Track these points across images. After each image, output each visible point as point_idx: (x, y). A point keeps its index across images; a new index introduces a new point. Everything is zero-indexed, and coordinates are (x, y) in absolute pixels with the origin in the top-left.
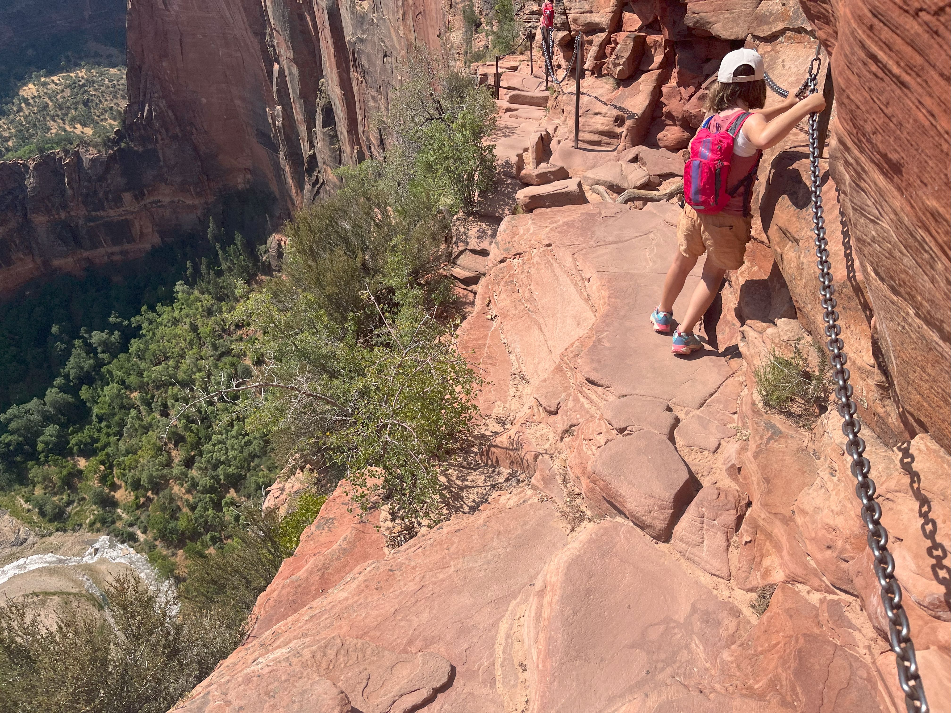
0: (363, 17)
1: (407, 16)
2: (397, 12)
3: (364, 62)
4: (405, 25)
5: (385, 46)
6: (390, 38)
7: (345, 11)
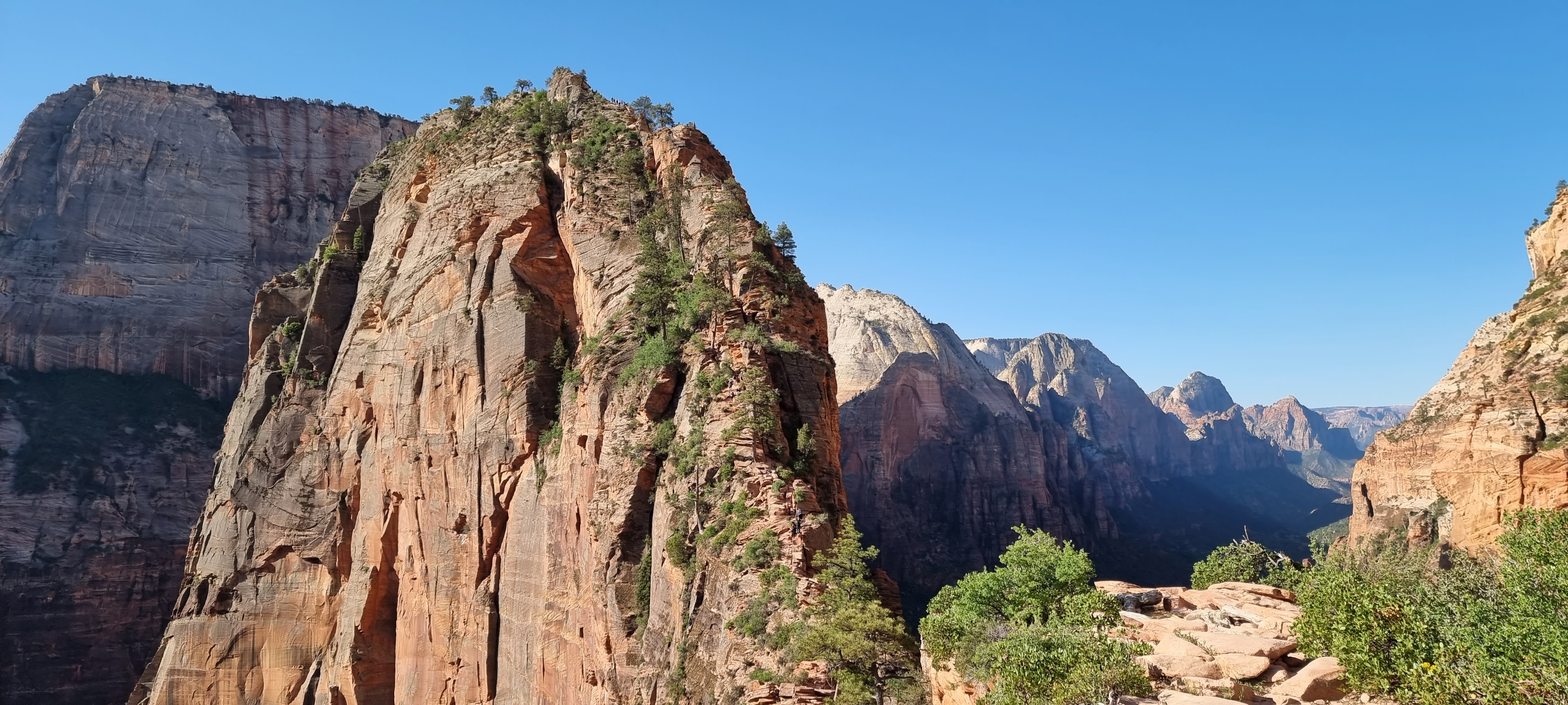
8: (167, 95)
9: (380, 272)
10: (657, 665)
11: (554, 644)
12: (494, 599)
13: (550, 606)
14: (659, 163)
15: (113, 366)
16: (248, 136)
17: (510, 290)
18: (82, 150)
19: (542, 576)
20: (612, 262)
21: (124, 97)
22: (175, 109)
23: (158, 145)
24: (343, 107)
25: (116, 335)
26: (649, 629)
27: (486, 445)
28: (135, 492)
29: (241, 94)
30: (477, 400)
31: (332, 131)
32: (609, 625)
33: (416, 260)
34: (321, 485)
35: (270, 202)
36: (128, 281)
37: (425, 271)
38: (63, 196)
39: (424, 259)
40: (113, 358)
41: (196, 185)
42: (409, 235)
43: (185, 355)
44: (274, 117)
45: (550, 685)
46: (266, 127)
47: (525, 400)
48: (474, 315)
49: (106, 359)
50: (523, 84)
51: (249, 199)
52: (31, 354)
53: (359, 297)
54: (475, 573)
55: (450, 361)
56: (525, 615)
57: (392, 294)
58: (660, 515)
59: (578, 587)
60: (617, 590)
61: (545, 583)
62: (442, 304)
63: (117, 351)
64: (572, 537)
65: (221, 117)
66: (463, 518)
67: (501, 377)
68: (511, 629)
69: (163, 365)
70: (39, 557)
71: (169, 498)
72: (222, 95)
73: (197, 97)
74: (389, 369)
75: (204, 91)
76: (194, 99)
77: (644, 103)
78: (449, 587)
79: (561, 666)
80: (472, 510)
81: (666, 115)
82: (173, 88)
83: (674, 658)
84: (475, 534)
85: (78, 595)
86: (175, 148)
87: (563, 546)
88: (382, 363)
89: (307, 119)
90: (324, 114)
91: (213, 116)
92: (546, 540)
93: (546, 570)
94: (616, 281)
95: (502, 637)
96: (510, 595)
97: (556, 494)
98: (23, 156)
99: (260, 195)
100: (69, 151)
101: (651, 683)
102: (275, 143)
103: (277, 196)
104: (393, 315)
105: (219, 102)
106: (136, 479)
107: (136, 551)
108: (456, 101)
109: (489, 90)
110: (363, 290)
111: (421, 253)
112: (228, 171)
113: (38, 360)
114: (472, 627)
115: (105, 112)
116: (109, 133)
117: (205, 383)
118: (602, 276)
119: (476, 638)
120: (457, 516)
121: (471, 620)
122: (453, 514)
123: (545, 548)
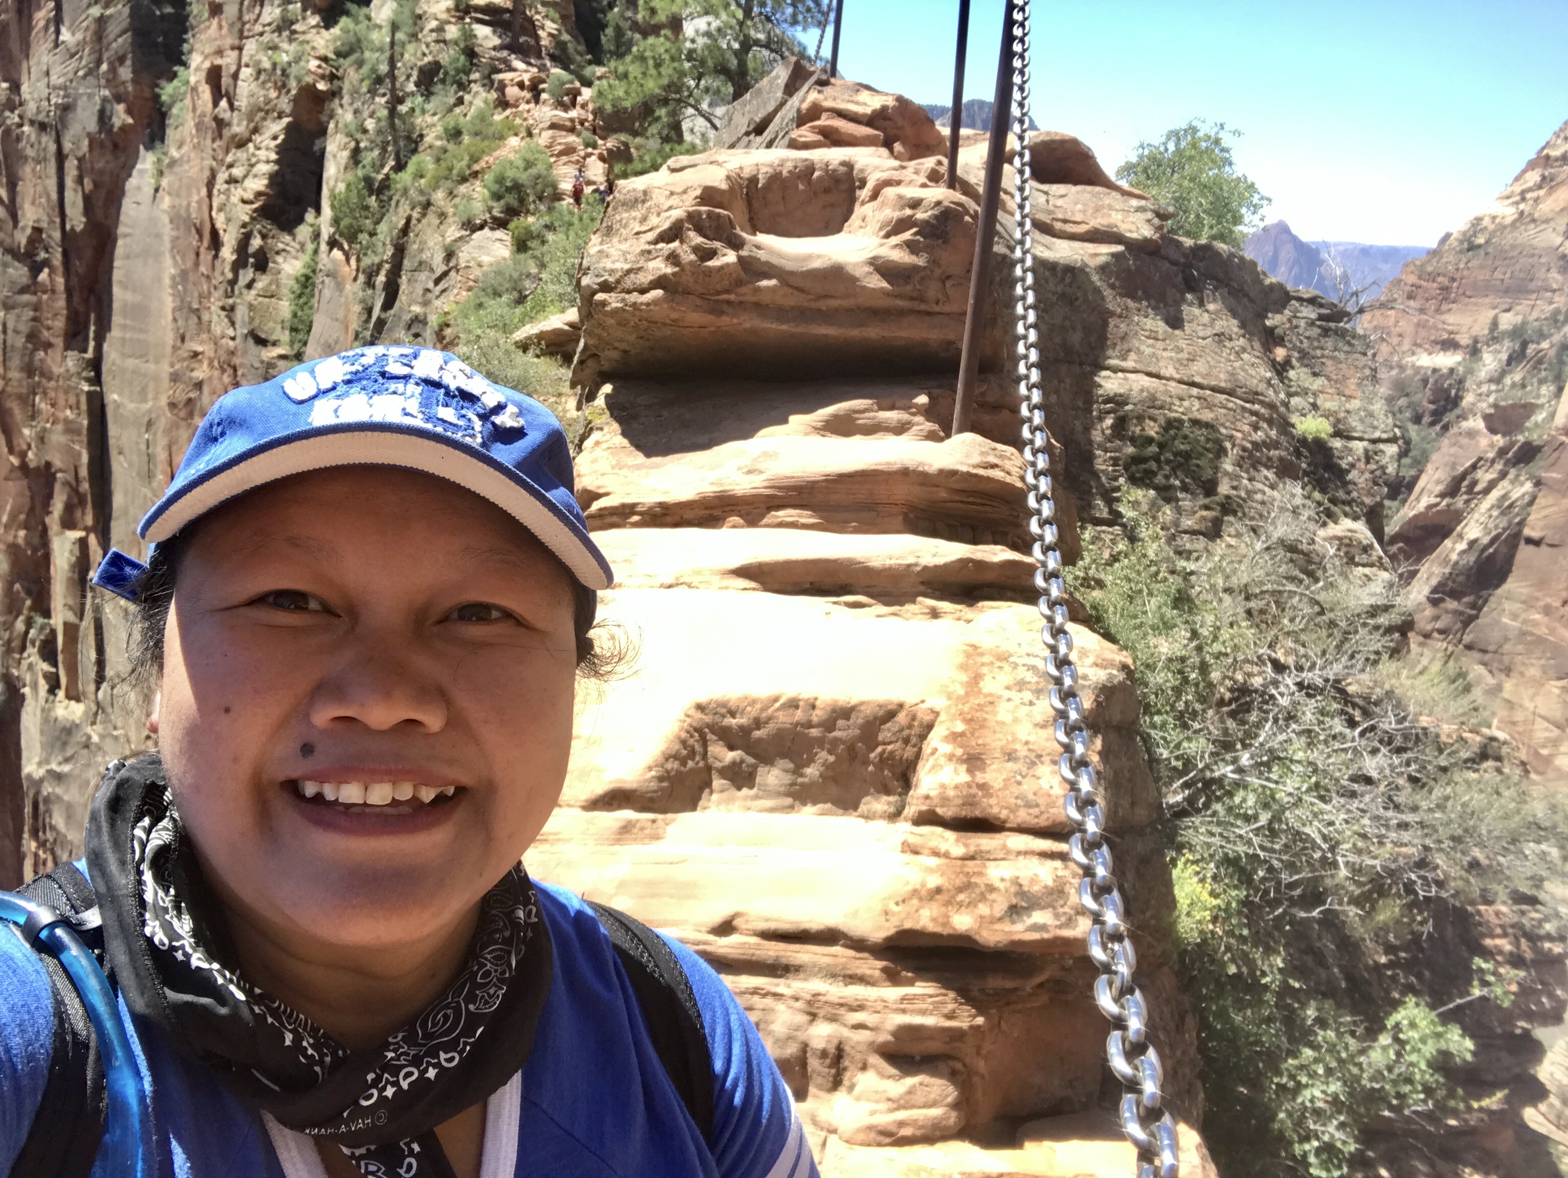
12: (94, 370)
13: (175, 378)
19: (163, 327)
27: (67, 109)
47: (125, 23)
54: (59, 324)
56: (143, 392)
61: (170, 338)
64: (206, 257)
66: (37, 230)
68: (122, 415)
78: (25, 348)
80: (51, 222)
84: (57, 259)
92: (169, 268)
93: (169, 316)
95: (113, 430)
96: (118, 361)
97: (180, 186)
114: (64, 414)
119: (70, 429)
120: (29, 231)
121: (61, 401)
122: (23, 229)
123: (167, 281)
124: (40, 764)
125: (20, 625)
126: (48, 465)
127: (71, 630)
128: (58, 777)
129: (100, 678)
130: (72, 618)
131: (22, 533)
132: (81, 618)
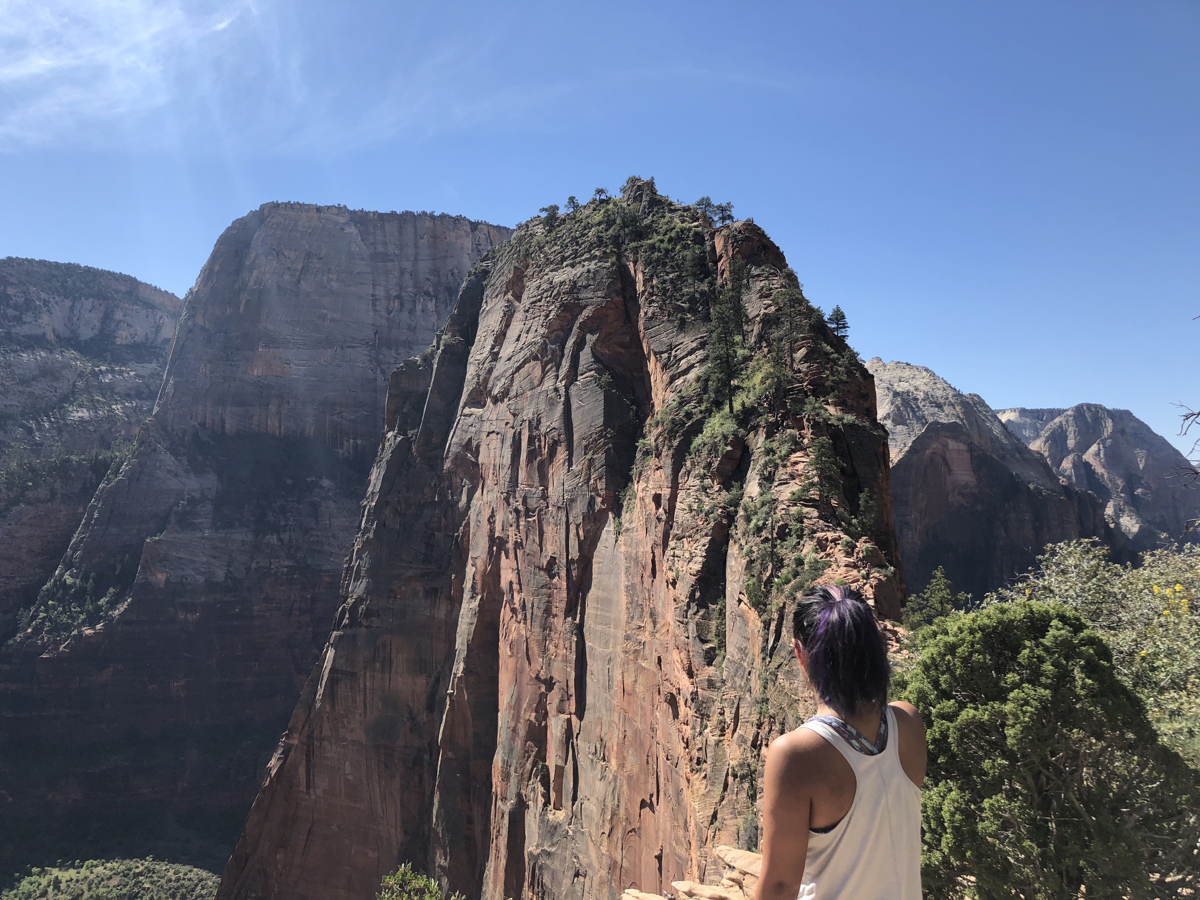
0: (555, 828)
1: (615, 831)
2: (603, 826)
3: (547, 880)
4: (610, 842)
5: (579, 863)
6: (587, 853)
7: (533, 819)
8: (315, 215)
9: (484, 355)
10: (738, 689)
11: (633, 669)
12: (579, 629)
13: (627, 638)
14: (721, 257)
15: (277, 430)
16: (372, 244)
17: (591, 370)
18: (257, 262)
19: (620, 611)
20: (679, 345)
21: (286, 218)
22: (321, 225)
23: (309, 255)
24: (443, 216)
25: (279, 407)
26: (728, 659)
27: (572, 501)
28: (294, 531)
29: (367, 211)
30: (564, 463)
31: (435, 237)
32: (691, 654)
33: (514, 345)
34: (439, 530)
35: (388, 297)
36: (287, 364)
37: (522, 354)
38: (244, 298)
39: (520, 345)
40: (277, 424)
41: (335, 285)
42: (508, 326)
43: (328, 423)
44: (391, 228)
45: (629, 703)
46: (385, 236)
47: (604, 463)
48: (562, 391)
49: (273, 424)
50: (600, 191)
51: (373, 296)
52: (223, 421)
53: (468, 377)
54: (563, 605)
55: (543, 429)
56: (607, 643)
57: (495, 374)
58: (733, 563)
59: (655, 623)
60: (698, 624)
61: (624, 617)
62: (536, 382)
63: (280, 419)
64: (647, 580)
65: (352, 230)
66: (553, 559)
67: (584, 443)
68: (594, 654)
69: (312, 430)
70: (230, 578)
71: (317, 536)
72: (354, 212)
73: (337, 215)
74: (494, 436)
75: (341, 210)
76: (334, 217)
77: (706, 203)
78: (543, 616)
79: (639, 689)
80: (561, 554)
81: (725, 213)
82: (319, 209)
83: (756, 684)
84: (563, 573)
85: (256, 608)
86: (320, 256)
87: (639, 587)
88: (488, 430)
89: (415, 228)
90: (428, 224)
91: (347, 230)
92: (624, 582)
93: (624, 606)
94: (682, 362)
95: (589, 662)
96: (593, 626)
97: (632, 542)
98: (217, 268)
99: (380, 292)
100: (248, 263)
101: (733, 703)
102: (391, 249)
103: (394, 293)
104: (496, 391)
105: (351, 217)
106: (294, 520)
107: (295, 576)
108: (544, 210)
109: (572, 199)
110: (471, 370)
111: (518, 340)
112: (357, 274)
113: (227, 426)
114: (562, 652)
115: (273, 231)
116: (275, 247)
117: (342, 444)
118: (669, 358)
119: (565, 660)
120: (548, 558)
121: (561, 645)
122: (546, 556)
123: (623, 588)
124: (537, 846)
125: (529, 766)
126: (552, 678)
127: (560, 771)
128: (549, 854)
129: (574, 799)
130: (560, 763)
131: (534, 714)
132: (566, 764)
